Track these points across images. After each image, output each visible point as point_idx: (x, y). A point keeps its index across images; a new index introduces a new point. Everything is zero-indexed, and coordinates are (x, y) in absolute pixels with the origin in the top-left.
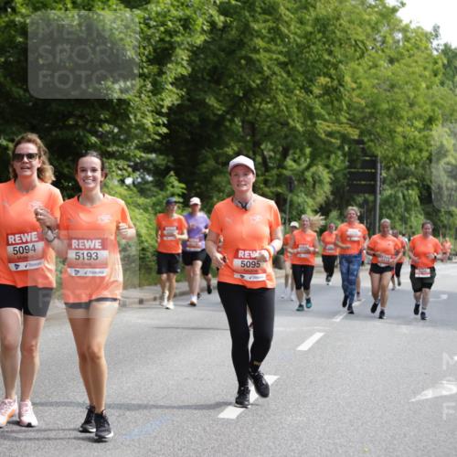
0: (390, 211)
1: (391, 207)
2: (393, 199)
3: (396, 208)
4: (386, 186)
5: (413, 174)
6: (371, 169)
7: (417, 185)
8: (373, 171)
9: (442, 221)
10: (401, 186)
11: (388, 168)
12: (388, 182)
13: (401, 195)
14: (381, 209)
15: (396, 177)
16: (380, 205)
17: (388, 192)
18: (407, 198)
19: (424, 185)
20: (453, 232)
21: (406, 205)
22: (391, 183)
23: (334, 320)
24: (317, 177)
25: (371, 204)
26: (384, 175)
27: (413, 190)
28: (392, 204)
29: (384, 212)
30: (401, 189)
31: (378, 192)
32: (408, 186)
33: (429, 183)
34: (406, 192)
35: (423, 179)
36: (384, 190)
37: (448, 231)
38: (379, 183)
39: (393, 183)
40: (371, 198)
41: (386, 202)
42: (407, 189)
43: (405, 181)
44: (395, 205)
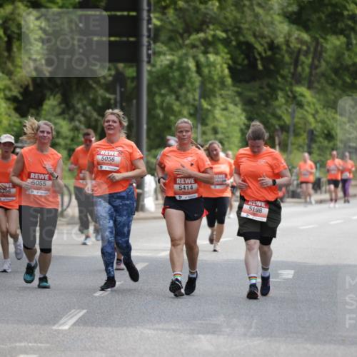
0: (170, 99)
1: (172, 91)
2: (177, 74)
3: (183, 91)
4: (160, 47)
5: (214, 21)
6: (129, 10)
7: (226, 42)
8: (133, 14)
9: (279, 118)
10: (193, 46)
11: (163, 10)
12: (163, 36)
13: (192, 65)
14: (151, 94)
15: (180, 27)
16: (149, 86)
17: (165, 59)
18: (206, 71)
19: (240, 44)
20: (303, 139)
21: (203, 84)
22: (171, 39)
23: (55, 327)
24: (15, 29)
25: (130, 85)
26: (156, 22)
27: (217, 53)
28: (174, 84)
29: (158, 100)
30: (192, 52)
31: (145, 58)
32: (207, 45)
33: (252, 40)
34: (202, 58)
35: (237, 31)
36: (157, 54)
37: (292, 139)
38: (145, 40)
39: (174, 38)
40: (130, 72)
41: (162, 79)
42: (205, 53)
43: (202, 35)
44: (181, 85)
